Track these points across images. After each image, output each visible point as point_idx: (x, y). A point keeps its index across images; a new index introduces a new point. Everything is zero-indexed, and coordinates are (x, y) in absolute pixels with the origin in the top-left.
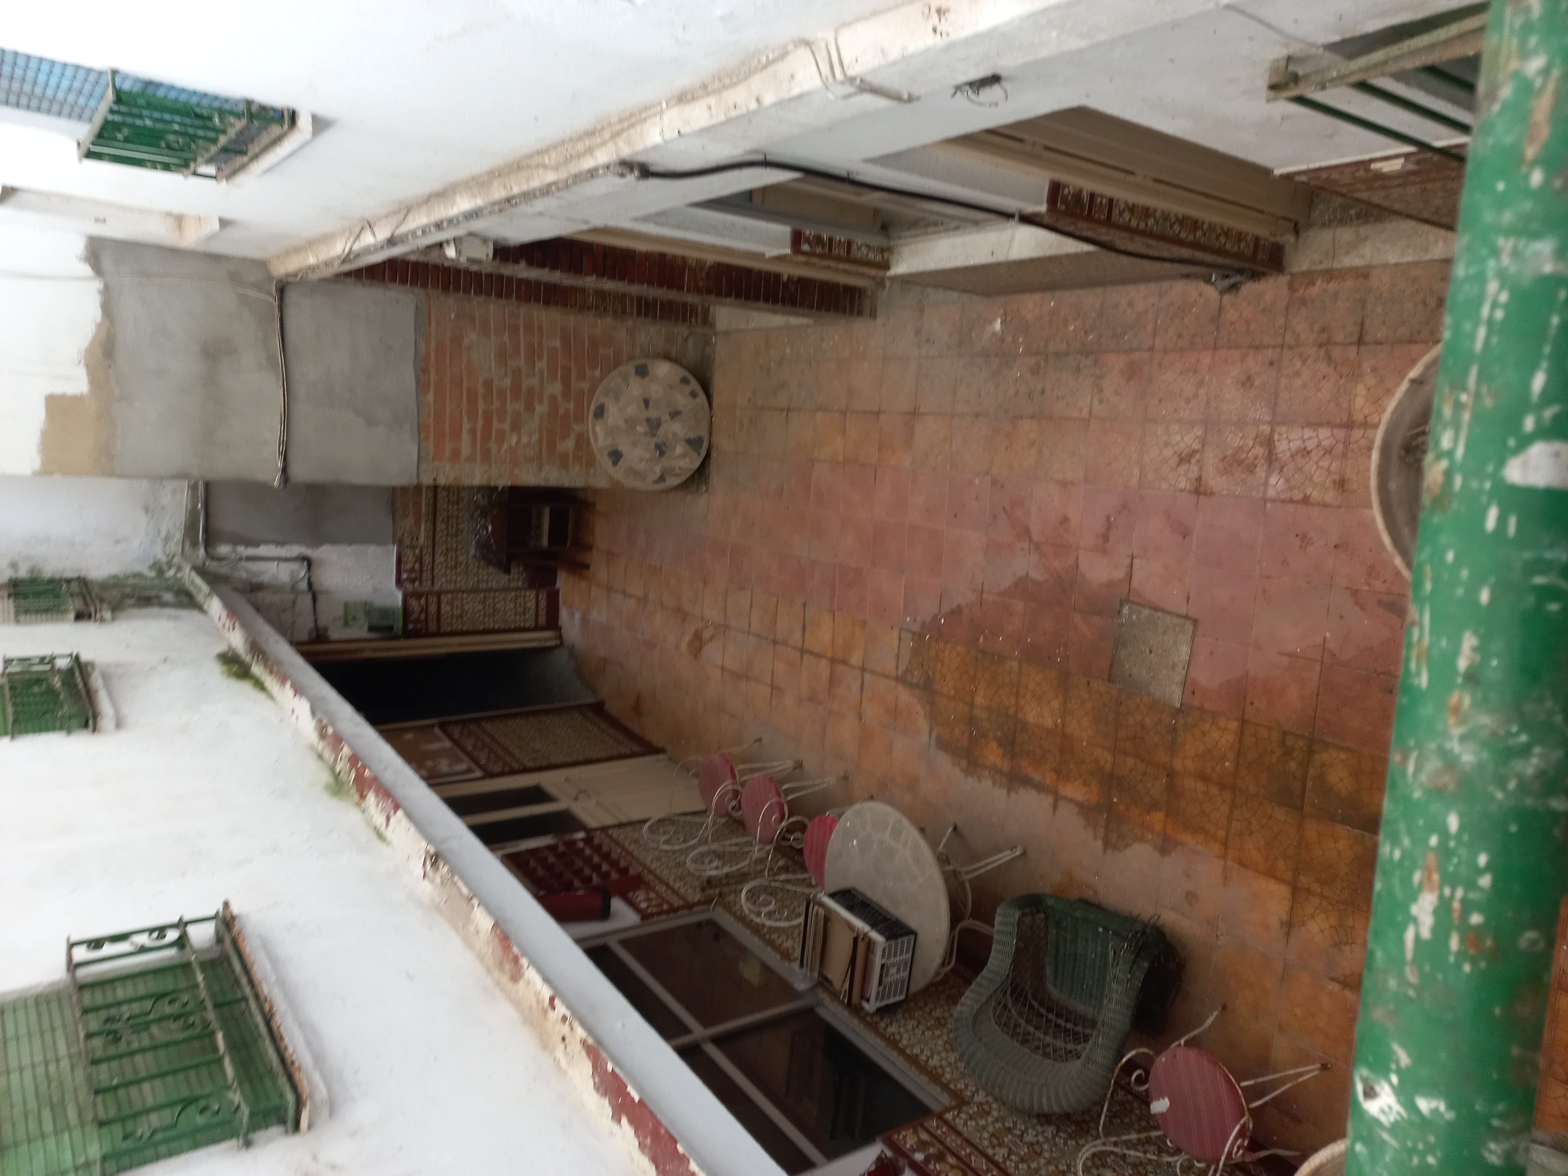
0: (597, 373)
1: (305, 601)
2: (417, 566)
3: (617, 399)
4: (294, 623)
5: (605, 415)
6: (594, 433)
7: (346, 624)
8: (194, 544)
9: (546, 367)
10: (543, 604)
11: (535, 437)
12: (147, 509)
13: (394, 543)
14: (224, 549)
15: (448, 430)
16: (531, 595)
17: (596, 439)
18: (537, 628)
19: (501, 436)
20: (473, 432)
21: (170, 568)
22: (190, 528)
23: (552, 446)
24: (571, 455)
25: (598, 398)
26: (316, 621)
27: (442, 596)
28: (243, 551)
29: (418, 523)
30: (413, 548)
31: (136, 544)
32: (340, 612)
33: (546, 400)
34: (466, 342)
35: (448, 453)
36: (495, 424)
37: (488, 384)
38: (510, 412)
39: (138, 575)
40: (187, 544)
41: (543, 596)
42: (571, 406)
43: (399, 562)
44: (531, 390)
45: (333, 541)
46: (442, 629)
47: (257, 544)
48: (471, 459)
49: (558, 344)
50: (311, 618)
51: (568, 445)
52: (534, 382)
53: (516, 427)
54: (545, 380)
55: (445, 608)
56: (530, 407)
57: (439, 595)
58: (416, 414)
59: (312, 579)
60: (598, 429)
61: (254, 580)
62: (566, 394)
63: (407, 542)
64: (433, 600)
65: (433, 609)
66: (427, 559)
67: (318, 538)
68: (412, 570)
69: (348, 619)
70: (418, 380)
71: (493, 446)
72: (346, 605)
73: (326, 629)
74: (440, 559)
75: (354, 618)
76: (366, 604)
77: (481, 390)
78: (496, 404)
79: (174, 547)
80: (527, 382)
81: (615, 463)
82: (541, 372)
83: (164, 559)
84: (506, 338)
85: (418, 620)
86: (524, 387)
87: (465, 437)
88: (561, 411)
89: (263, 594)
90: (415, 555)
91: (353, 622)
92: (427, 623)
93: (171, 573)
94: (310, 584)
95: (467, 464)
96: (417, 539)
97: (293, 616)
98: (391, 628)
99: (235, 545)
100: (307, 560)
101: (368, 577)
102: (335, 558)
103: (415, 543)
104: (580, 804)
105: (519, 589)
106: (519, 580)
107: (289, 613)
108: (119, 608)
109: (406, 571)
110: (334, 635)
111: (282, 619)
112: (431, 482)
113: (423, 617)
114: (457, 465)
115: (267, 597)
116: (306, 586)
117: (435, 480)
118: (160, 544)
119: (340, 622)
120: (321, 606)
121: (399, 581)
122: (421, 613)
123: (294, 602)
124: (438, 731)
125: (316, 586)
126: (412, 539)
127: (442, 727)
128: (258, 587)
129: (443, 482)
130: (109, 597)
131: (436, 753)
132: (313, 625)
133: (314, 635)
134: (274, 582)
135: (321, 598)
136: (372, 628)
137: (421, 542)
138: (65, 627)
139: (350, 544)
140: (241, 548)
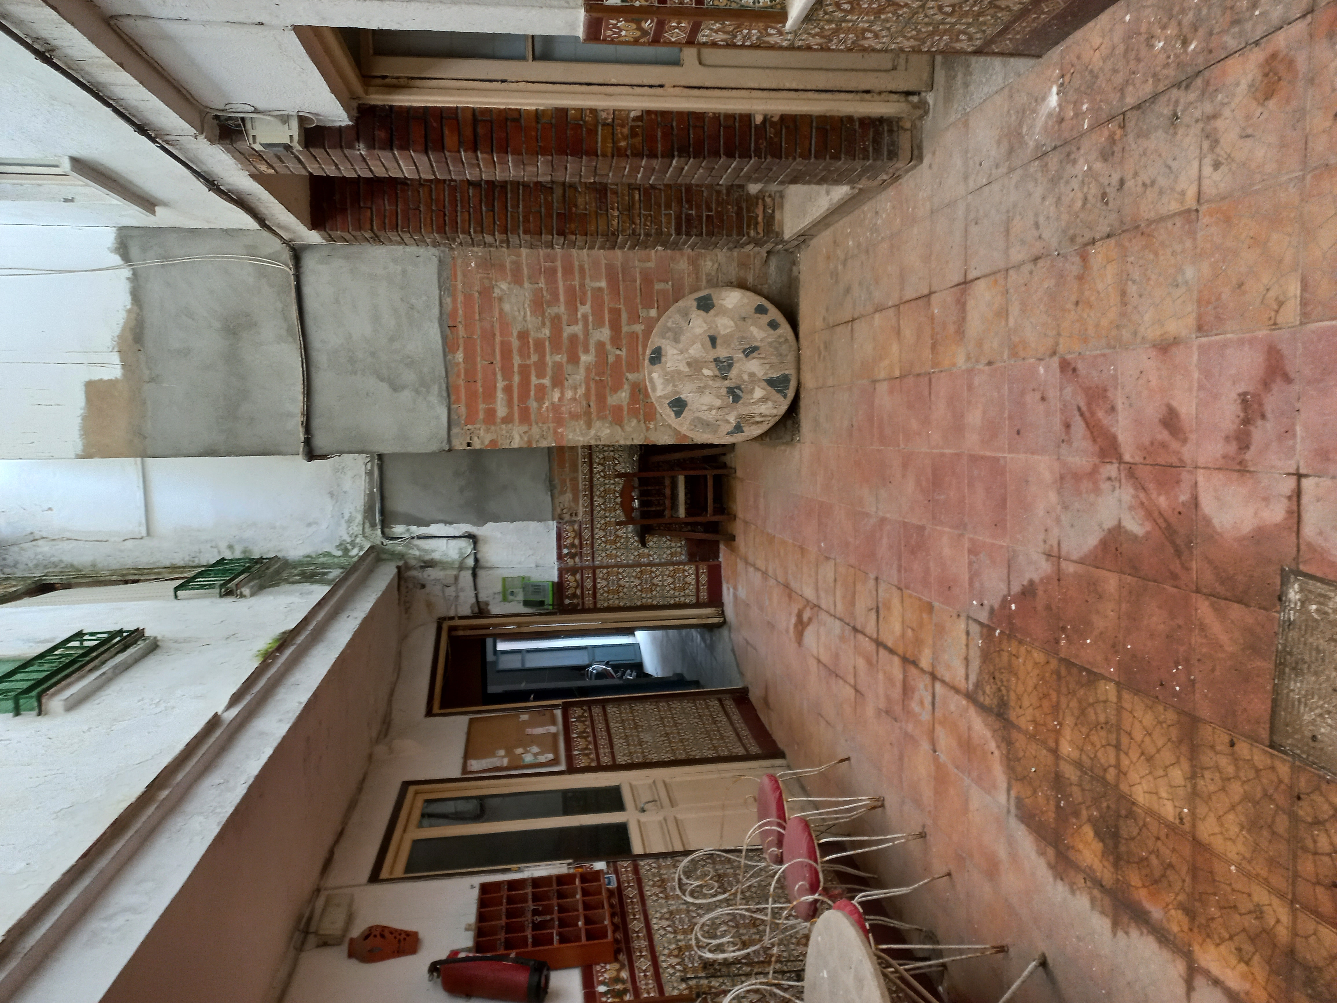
0: (653, 313)
1: (466, 576)
2: (577, 542)
3: (676, 340)
4: (457, 597)
5: (663, 359)
6: (651, 380)
7: (505, 599)
8: (373, 525)
9: (590, 311)
10: (704, 579)
11: (581, 391)
12: (331, 494)
13: (553, 520)
14: (399, 529)
15: (481, 390)
16: (691, 569)
17: (654, 389)
18: (698, 605)
19: (542, 392)
20: (508, 390)
21: (354, 547)
22: (369, 511)
23: (601, 398)
24: (625, 408)
25: (655, 341)
26: (477, 596)
27: (598, 571)
28: (416, 530)
29: (575, 499)
30: (572, 523)
31: (324, 526)
32: (499, 588)
33: (592, 349)
34: (497, 292)
35: (481, 415)
36: (534, 380)
37: (523, 336)
38: (550, 364)
39: (328, 554)
40: (367, 525)
41: (703, 569)
42: (623, 353)
43: (559, 538)
44: (573, 338)
45: (496, 519)
46: (599, 606)
47: (427, 525)
48: (507, 420)
49: (603, 284)
50: (472, 593)
51: (623, 396)
52: (577, 329)
53: (558, 382)
54: (590, 326)
55: (601, 583)
56: (574, 359)
57: (594, 569)
58: (444, 374)
59: (479, 556)
60: (655, 375)
61: (427, 557)
62: (616, 339)
63: (567, 517)
64: (588, 574)
65: (588, 584)
66: (586, 534)
67: (483, 517)
68: (573, 545)
69: (506, 594)
70: (444, 338)
71: (533, 404)
72: (504, 579)
73: (487, 604)
74: (599, 534)
75: (512, 593)
76: (523, 578)
77: (515, 343)
78: (534, 358)
79: (356, 528)
80: (568, 331)
81: (678, 414)
82: (585, 317)
83: (349, 540)
84: (542, 285)
85: (574, 596)
86: (565, 335)
87: (500, 395)
88: (611, 359)
89: (430, 570)
90: (574, 531)
91: (511, 598)
92: (583, 599)
93: (354, 552)
94: (476, 560)
95: (504, 426)
96: (576, 515)
97: (456, 591)
98: (542, 603)
99: (408, 525)
100: (473, 538)
101: (531, 552)
102: (499, 535)
103: (574, 518)
104: (644, 818)
105: (679, 563)
106: (681, 554)
107: (452, 589)
108: (277, 585)
109: (566, 547)
110: (495, 609)
111: (447, 594)
112: (465, 447)
113: (578, 592)
114: (493, 428)
115: (432, 574)
116: (470, 562)
117: (469, 445)
118: (344, 526)
119: (499, 598)
120: (481, 582)
121: (560, 557)
122: (576, 588)
123: (456, 578)
124: (558, 713)
125: (482, 562)
126: (571, 515)
127: (566, 709)
128: (429, 564)
129: (478, 447)
130: (285, 575)
131: (534, 739)
132: (474, 600)
133: (476, 610)
134: (444, 559)
135: (481, 573)
136: (526, 603)
137: (580, 518)
138: (206, 602)
139: (512, 522)
140: (414, 528)
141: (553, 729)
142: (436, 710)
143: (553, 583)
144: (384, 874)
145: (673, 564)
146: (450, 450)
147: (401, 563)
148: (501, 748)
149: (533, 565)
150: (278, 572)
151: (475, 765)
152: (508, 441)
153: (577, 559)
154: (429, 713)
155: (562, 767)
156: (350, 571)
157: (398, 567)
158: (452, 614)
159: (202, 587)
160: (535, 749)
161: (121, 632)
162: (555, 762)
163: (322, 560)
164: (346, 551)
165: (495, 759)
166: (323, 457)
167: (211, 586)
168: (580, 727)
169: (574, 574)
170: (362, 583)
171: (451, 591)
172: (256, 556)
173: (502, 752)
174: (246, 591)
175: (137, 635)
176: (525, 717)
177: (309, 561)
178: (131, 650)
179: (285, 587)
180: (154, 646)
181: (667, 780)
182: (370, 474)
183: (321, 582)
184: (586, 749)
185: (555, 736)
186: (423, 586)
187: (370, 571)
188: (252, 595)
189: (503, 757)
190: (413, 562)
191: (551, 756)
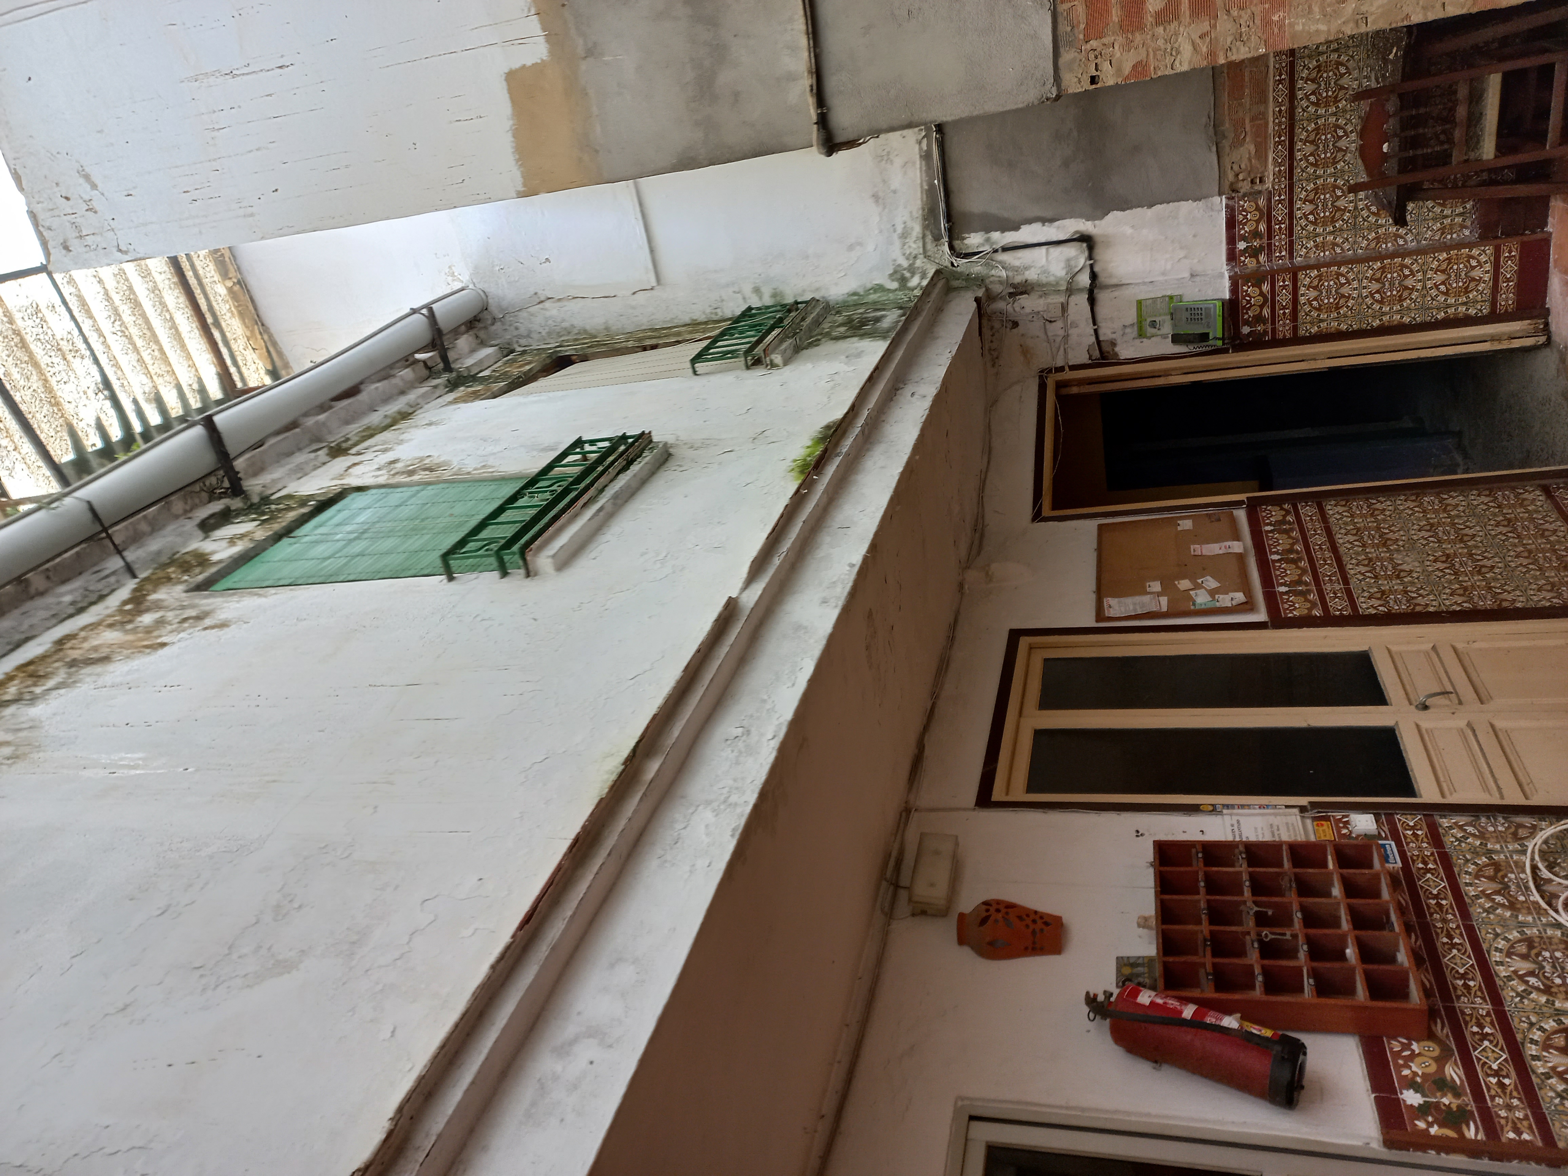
1: (1080, 302)
2: (1262, 227)
4: (1066, 337)
7: (1141, 335)
8: (937, 238)
10: (1510, 269)
12: (876, 197)
13: (1220, 194)
14: (974, 240)
16: (1484, 254)
18: (1494, 317)
21: (913, 275)
22: (929, 216)
26: (1096, 333)
27: (1301, 276)
28: (1000, 238)
29: (1261, 154)
30: (1253, 195)
31: (870, 247)
32: (1131, 316)
35: (1116, 14)
39: (879, 288)
40: (929, 239)
41: (1511, 251)
43: (1231, 223)
45: (1124, 205)
46: (1302, 332)
47: (1016, 228)
48: (1167, 15)
50: (1090, 330)
55: (1306, 295)
57: (1294, 273)
59: (1097, 269)
61: (1018, 279)
63: (1245, 187)
64: (1284, 282)
65: (1284, 297)
66: (1280, 212)
67: (1103, 205)
68: (1256, 234)
69: (1144, 326)
72: (1139, 303)
73: (1113, 344)
74: (1302, 208)
75: (1153, 324)
76: (1171, 298)
79: (915, 246)
83: (906, 264)
85: (1259, 319)
89: (1023, 300)
90: (1258, 208)
91: (1150, 331)
92: (1273, 322)
93: (914, 281)
94: (1094, 276)
95: (1160, 30)
96: (1261, 181)
97: (1065, 328)
98: (1204, 337)
99: (988, 230)
100: (1087, 240)
101: (1182, 254)
102: (1129, 231)
103: (1258, 187)
104: (1427, 721)
105: (1460, 245)
106: (1463, 227)
107: (1059, 324)
108: (815, 344)
109: (1243, 238)
110: (1125, 351)
111: (1050, 334)
112: (1087, 86)
113: (1266, 312)
114: (1138, 38)
115: (1028, 303)
116: (1084, 280)
117: (1093, 80)
118: (897, 244)
119: (1132, 332)
120: (1102, 311)
121: (1232, 256)
122: (1262, 307)
123: (1064, 308)
124: (1241, 514)
125: (1103, 279)
126: (1253, 182)
127: (1253, 507)
128: (1021, 289)
129: (1111, 82)
130: (826, 326)
131: (1208, 566)
132: (1093, 339)
133: (1097, 354)
134: (1044, 279)
135: (1102, 297)
136: (1177, 339)
137: (1268, 185)
138: (729, 378)
139: (1150, 206)
140: (996, 235)
141: (1237, 547)
142: (1046, 511)
143: (1224, 302)
144: (998, 795)
145: (1447, 248)
146: (1058, 97)
147: (980, 293)
148: (1154, 579)
149: (1187, 275)
150: (817, 323)
151: (1116, 607)
152: (1169, 60)
153: (1262, 258)
154: (1037, 516)
155: (1261, 616)
156: (911, 313)
157: (977, 300)
158: (1060, 363)
159: (724, 356)
160: (1211, 583)
161: (624, 437)
162: (1248, 606)
163: (873, 297)
164: (903, 281)
165: (1146, 599)
166: (851, 144)
167: (733, 354)
168: (1283, 542)
169: (1258, 285)
170: (929, 332)
171: (1056, 329)
172: (790, 300)
173: (1156, 586)
174: (777, 358)
175: (643, 440)
176: (1186, 525)
177: (855, 301)
178: (635, 468)
179: (828, 347)
180: (666, 456)
181: (1460, 646)
182: (926, 157)
183: (873, 335)
184: (1299, 582)
185: (1241, 558)
186: (1015, 324)
187: (939, 310)
188: (786, 363)
189: (1159, 594)
190: (997, 288)
191: (1240, 597)
